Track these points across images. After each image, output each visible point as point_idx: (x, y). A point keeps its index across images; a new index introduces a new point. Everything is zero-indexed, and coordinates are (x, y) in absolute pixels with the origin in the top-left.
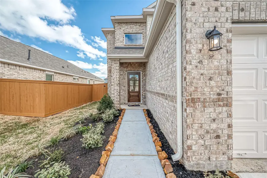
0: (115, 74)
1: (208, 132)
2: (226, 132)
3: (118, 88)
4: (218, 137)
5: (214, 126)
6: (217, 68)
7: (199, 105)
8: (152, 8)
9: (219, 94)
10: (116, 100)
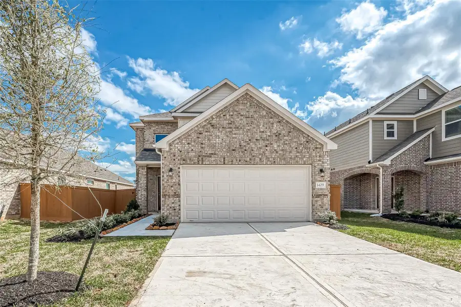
0: (143, 179)
1: (171, 208)
2: (178, 208)
3: (146, 193)
4: (175, 210)
5: (173, 205)
6: (174, 182)
7: (167, 197)
8: (181, 112)
9: (175, 193)
10: (143, 205)
